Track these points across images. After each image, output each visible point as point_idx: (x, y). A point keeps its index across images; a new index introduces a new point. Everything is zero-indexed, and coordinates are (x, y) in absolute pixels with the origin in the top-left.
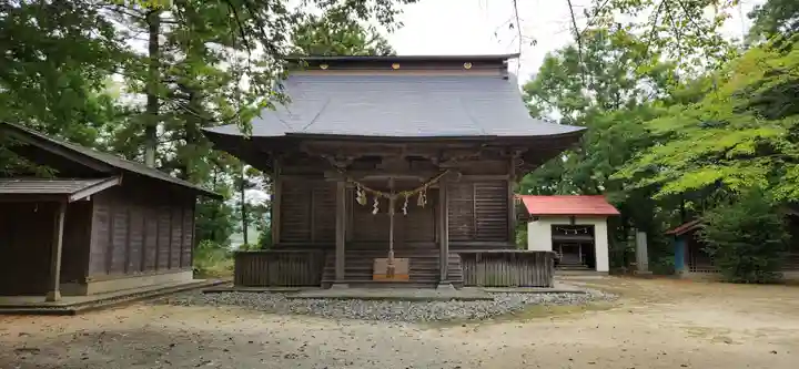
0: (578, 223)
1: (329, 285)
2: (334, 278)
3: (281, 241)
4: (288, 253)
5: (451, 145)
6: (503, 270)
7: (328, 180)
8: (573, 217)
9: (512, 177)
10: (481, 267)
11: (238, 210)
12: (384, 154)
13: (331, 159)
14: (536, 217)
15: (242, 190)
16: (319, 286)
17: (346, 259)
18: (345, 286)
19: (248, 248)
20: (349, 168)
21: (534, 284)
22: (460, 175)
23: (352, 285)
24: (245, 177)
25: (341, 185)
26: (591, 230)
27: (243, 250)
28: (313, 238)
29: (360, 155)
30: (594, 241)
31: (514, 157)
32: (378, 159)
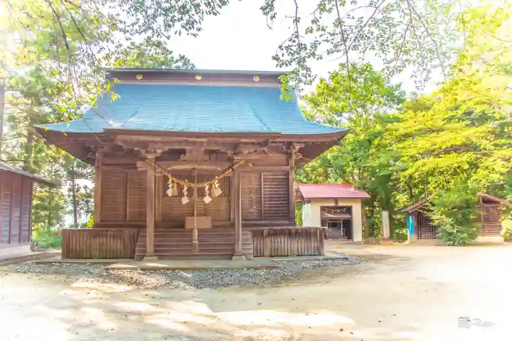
0: (340, 204)
1: (141, 258)
2: (145, 251)
3: (102, 221)
4: (107, 231)
5: (243, 140)
6: (284, 243)
7: (140, 169)
8: (336, 200)
9: (292, 168)
10: (268, 241)
11: (69, 196)
12: (187, 148)
13: (143, 151)
14: (310, 201)
15: (72, 179)
16: (132, 258)
17: (155, 236)
18: (156, 258)
19: (77, 225)
20: (157, 159)
21: (310, 253)
22: (251, 165)
23: (161, 258)
24: (75, 169)
25: (151, 173)
26: (349, 210)
27: (74, 228)
28: (128, 220)
29: (167, 149)
30: (351, 218)
31: (294, 151)
32: (183, 152)
